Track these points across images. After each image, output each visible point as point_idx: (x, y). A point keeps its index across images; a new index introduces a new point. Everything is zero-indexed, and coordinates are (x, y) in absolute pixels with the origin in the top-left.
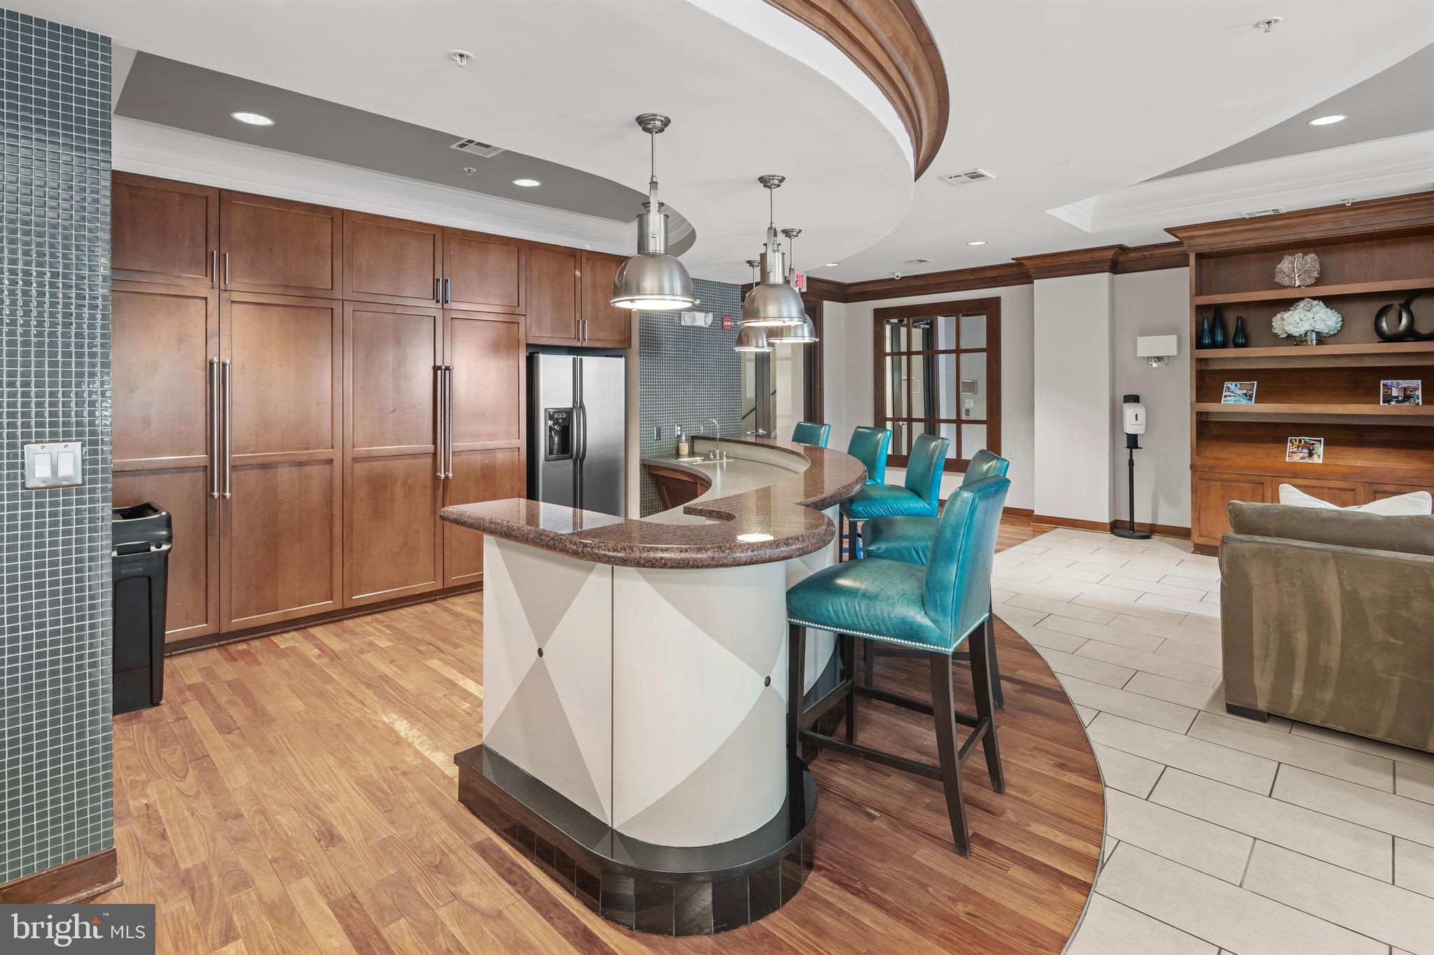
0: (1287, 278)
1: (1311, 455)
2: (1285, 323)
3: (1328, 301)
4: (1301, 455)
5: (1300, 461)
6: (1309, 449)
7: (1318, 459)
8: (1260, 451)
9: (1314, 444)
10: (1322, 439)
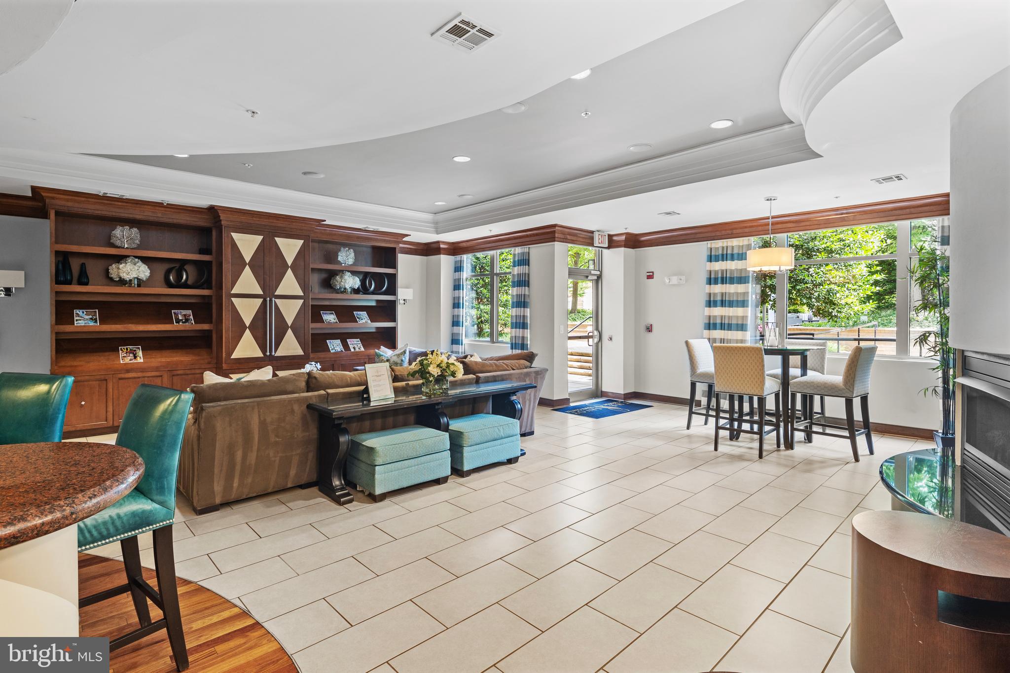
0: (119, 241)
1: (135, 357)
2: (120, 271)
3: (145, 260)
4: (130, 358)
5: (130, 362)
6: (133, 354)
7: (140, 360)
8: (102, 358)
9: (135, 350)
10: (140, 347)
